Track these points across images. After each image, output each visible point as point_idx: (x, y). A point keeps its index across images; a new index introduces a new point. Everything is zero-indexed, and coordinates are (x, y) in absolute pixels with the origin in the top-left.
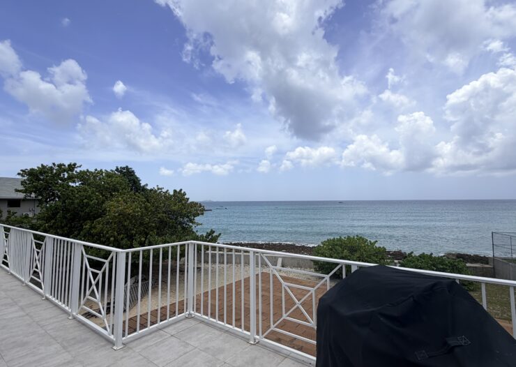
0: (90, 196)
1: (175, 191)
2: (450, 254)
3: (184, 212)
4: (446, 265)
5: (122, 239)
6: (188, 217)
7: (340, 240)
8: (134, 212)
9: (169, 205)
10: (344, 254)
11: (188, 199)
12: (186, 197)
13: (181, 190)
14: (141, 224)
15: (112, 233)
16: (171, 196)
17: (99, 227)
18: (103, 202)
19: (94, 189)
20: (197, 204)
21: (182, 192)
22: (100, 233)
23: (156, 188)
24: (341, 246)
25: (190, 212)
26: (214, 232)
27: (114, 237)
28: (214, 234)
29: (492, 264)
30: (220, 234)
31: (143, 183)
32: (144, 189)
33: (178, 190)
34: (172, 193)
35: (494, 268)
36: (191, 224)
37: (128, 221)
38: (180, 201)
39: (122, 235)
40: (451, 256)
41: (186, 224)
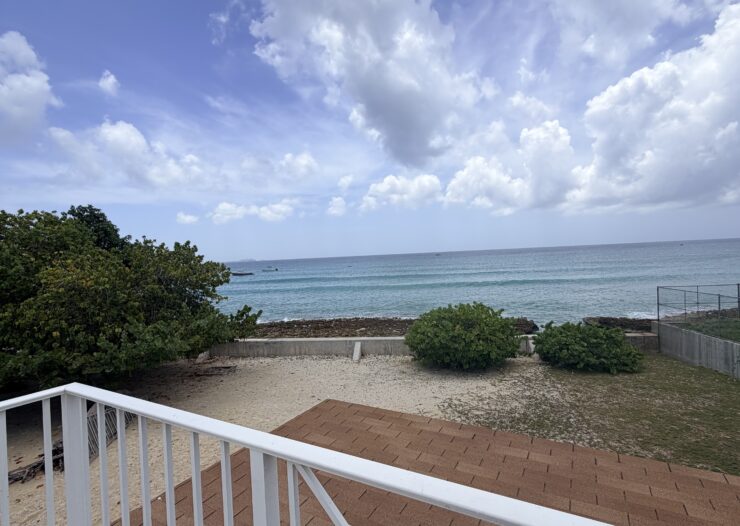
0: (8, 259)
1: (177, 245)
2: (590, 318)
3: (194, 279)
4: (601, 338)
5: (77, 332)
6: (202, 287)
7: (449, 310)
8: (96, 283)
9: (165, 269)
10: (456, 332)
11: (201, 258)
12: (197, 254)
13: (188, 243)
14: (114, 304)
15: (55, 323)
16: (171, 253)
17: (30, 314)
18: (37, 270)
19: (16, 246)
20: (218, 265)
21: (191, 246)
22: (33, 325)
23: (141, 241)
24: (451, 319)
25: (204, 280)
26: (250, 309)
27: (62, 330)
28: (250, 314)
29: (656, 331)
30: (260, 312)
31: (122, 235)
32: (123, 243)
33: (182, 243)
34: (172, 249)
35: (659, 337)
36: (209, 299)
37: (88, 301)
38: (186, 262)
39: (76, 327)
40: (591, 322)
41: (201, 299)
